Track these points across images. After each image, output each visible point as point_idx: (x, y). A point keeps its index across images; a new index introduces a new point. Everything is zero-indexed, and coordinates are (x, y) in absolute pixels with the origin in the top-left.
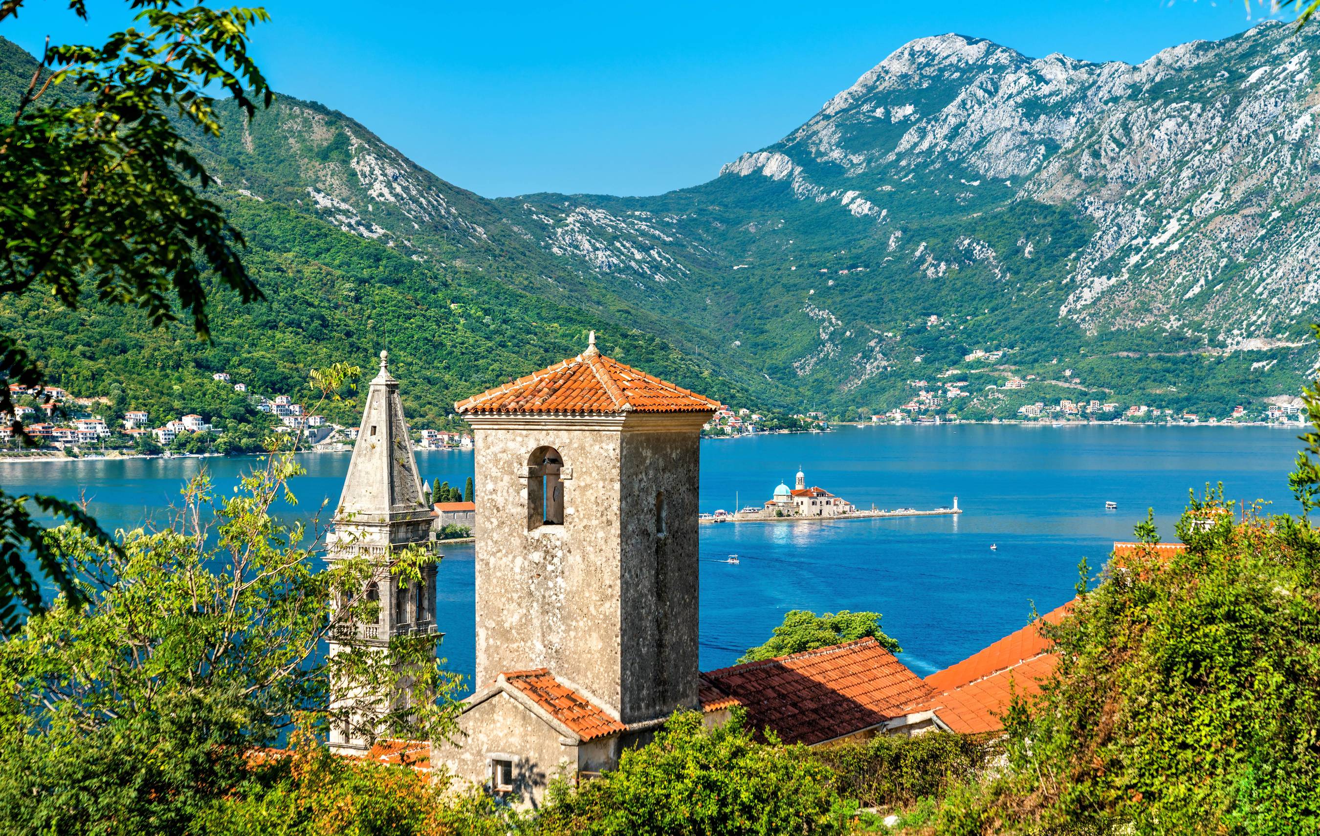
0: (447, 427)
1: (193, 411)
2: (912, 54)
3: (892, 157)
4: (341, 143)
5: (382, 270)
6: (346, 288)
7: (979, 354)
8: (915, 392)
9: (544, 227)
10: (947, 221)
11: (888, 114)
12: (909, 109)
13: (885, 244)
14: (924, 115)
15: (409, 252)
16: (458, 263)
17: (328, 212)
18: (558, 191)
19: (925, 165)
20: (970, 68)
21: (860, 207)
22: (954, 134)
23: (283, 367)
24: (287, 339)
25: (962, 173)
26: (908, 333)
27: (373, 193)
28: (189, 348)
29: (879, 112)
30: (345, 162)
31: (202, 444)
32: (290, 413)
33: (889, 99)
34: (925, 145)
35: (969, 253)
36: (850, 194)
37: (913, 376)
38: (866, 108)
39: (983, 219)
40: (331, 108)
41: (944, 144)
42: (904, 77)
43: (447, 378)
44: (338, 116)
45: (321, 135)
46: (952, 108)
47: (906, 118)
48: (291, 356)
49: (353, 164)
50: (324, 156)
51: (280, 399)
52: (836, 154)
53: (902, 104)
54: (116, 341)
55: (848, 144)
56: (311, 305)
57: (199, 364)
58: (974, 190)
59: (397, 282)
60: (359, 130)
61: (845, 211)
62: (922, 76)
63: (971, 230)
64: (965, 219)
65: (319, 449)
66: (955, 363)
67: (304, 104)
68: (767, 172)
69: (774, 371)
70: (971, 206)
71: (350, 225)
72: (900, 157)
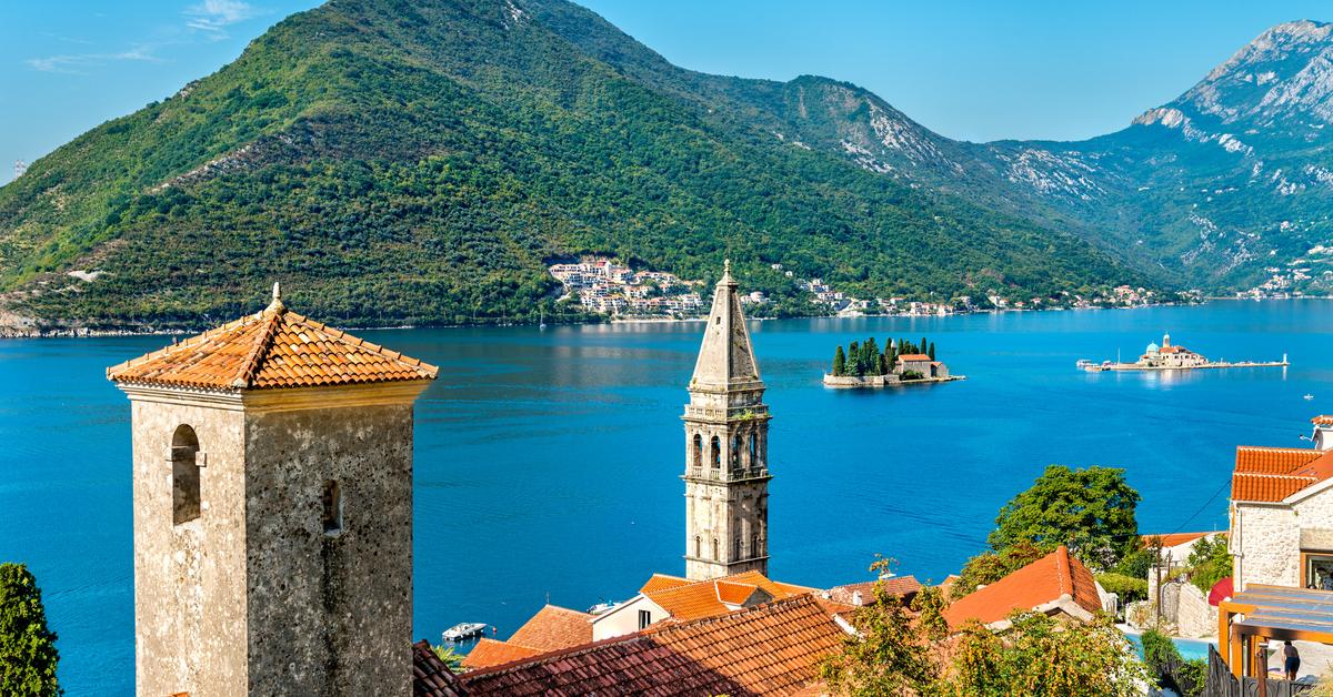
0: (929, 300)
1: (757, 290)
2: (1274, 36)
3: (1257, 109)
4: (864, 109)
5: (889, 194)
6: (863, 207)
7: (1319, 248)
8: (1270, 276)
9: (1004, 164)
10: (1297, 154)
11: (1255, 78)
12: (1271, 75)
13: (1250, 172)
14: (1282, 78)
15: (908, 182)
16: (942, 189)
17: (854, 156)
18: (1015, 139)
19: (1282, 114)
20: (1318, 44)
21: (1232, 145)
22: (1305, 91)
23: (818, 260)
24: (822, 241)
25: (1310, 120)
26: (1265, 234)
27: (885, 142)
28: (757, 247)
29: (1248, 78)
30: (867, 122)
31: (762, 311)
32: (822, 291)
33: (1254, 69)
34: (1282, 101)
35: (1313, 176)
36: (1225, 136)
37: (1269, 265)
38: (1238, 75)
39: (1324, 152)
40: (859, 86)
41: (1297, 99)
42: (1268, 52)
43: (930, 267)
44: (863, 91)
45: (851, 104)
46: (1303, 73)
47: (1269, 82)
48: (824, 253)
49: (872, 123)
50: (853, 118)
51: (816, 282)
52: (1216, 108)
53: (1265, 72)
54: (709, 243)
55: (1224, 102)
56: (839, 218)
57: (763, 258)
58: (1319, 131)
59: (898, 203)
60: (877, 100)
61: (1222, 148)
62: (1281, 52)
63: (1315, 160)
64: (1311, 152)
65: (841, 314)
66: (1301, 255)
67: (840, 84)
68: (1165, 122)
69: (1166, 261)
70: (1317, 143)
71: (868, 164)
72: (1263, 109)
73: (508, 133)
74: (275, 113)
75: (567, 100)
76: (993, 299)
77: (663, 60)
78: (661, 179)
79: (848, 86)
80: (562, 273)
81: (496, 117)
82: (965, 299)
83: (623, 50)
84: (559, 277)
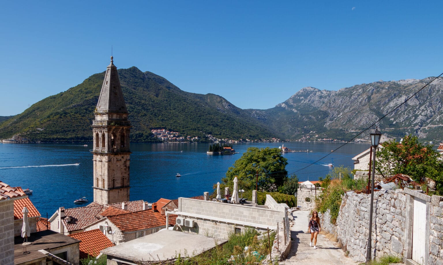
0: (234, 140)
1: (197, 136)
2: (304, 89)
3: (300, 104)
4: (221, 101)
5: (226, 118)
6: (220, 120)
7: (312, 132)
8: (303, 137)
9: (250, 113)
10: (308, 113)
11: (300, 98)
12: (303, 97)
13: (299, 116)
14: (305, 98)
15: (230, 116)
16: (237, 118)
18: (251, 108)
19: (305, 105)
20: (312, 92)
21: (295, 111)
22: (309, 101)
23: (210, 131)
24: (211, 127)
25: (310, 106)
26: (302, 129)
27: (226, 108)
28: (197, 127)
29: (298, 98)
30: (222, 103)
31: (198, 141)
32: (211, 137)
33: (300, 96)
34: (305, 102)
35: (311, 117)
36: (294, 109)
37: (302, 135)
38: (297, 97)
39: (313, 113)
40: (220, 96)
41: (308, 102)
42: (302, 93)
43: (234, 133)
44: (221, 97)
45: (219, 99)
46: (309, 97)
47: (302, 99)
48: (212, 129)
49: (223, 103)
50: (219, 103)
51: (210, 135)
52: (292, 104)
53: (302, 97)
54: (187, 126)
55: (293, 102)
56: (215, 122)
57: (198, 130)
58: (312, 109)
59: (228, 119)
60: (224, 99)
61: (293, 111)
62: (305, 93)
63: (311, 114)
64: (311, 113)
65: (215, 142)
66: (309, 133)
67: (216, 95)
68: (282, 106)
69: (282, 134)
70: (311, 111)
71: (222, 112)
72: (301, 104)
73: (143, 102)
74: (89, 95)
75: (157, 96)
76: (247, 140)
77: (179, 89)
78: (177, 113)
79: (218, 95)
80: (154, 132)
81: (141, 98)
82: (241, 140)
83: (170, 86)
84: (153, 132)
